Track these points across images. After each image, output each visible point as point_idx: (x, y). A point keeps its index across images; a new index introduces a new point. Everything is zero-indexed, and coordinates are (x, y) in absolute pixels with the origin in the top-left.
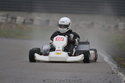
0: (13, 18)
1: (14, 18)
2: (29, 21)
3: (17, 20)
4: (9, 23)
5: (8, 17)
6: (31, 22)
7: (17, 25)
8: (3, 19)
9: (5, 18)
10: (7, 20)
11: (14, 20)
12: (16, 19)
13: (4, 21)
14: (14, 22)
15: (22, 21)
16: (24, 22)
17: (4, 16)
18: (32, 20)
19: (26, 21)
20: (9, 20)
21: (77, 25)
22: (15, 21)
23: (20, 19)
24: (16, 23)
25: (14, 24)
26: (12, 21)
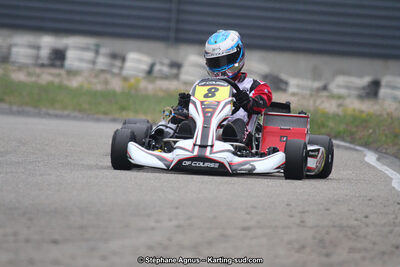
0: (114, 56)
1: (118, 57)
2: (166, 69)
3: (128, 64)
4: (103, 71)
5: (97, 52)
6: (175, 71)
7: (126, 79)
8: (81, 60)
9: (89, 55)
10: (94, 63)
11: (118, 63)
12: (123, 59)
13: (84, 66)
14: (116, 70)
15: (145, 67)
16: (150, 72)
17: (86, 49)
18: (176, 66)
19: (157, 68)
20: (102, 61)
21: (325, 88)
22: (121, 68)
23: (137, 60)
24: (125, 73)
25: (119, 75)
26: (112, 65)
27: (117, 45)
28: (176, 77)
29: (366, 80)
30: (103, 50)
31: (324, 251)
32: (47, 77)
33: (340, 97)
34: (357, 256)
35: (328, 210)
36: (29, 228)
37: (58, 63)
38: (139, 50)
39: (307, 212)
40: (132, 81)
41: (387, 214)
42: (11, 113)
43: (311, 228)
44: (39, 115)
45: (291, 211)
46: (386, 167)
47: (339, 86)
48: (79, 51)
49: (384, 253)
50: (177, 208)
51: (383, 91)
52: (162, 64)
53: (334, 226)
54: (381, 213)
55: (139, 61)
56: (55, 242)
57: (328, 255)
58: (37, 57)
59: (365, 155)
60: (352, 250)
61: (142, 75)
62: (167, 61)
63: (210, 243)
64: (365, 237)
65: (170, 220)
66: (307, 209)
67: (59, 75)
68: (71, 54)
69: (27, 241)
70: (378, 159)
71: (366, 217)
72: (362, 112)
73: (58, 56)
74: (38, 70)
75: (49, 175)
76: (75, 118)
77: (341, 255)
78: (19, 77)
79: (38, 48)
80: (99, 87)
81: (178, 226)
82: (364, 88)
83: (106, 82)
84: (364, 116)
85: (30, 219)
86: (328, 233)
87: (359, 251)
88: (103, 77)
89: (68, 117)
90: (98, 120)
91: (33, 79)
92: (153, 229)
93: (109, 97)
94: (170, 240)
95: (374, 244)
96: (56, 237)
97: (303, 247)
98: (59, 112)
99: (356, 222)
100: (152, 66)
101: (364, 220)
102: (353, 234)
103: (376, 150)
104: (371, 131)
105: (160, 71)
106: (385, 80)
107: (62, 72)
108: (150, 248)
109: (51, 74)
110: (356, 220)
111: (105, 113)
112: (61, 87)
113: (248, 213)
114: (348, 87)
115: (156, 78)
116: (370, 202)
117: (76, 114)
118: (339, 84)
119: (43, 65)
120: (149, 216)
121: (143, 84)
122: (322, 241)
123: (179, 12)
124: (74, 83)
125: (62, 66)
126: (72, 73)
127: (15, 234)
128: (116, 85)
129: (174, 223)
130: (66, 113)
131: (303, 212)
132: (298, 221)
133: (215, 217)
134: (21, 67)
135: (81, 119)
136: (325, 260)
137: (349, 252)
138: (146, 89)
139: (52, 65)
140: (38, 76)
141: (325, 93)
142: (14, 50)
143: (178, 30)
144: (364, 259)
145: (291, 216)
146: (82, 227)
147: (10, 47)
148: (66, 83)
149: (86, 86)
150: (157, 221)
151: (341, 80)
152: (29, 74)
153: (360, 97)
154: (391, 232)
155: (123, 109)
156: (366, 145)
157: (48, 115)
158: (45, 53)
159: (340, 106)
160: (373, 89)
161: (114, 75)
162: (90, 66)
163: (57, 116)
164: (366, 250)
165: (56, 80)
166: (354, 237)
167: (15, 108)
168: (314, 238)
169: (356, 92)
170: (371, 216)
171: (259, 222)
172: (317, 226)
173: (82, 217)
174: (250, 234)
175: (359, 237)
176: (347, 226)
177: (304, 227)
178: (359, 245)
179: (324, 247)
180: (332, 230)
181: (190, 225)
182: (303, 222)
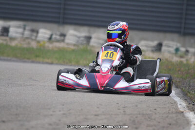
0: (33, 31)
1: (35, 31)
2: (58, 37)
3: (40, 35)
4: (27, 38)
5: (24, 29)
6: (62, 38)
7: (38, 42)
8: (17, 33)
9: (21, 30)
10: (23, 34)
11: (35, 34)
12: (37, 32)
13: (18, 35)
14: (34, 38)
15: (48, 36)
16: (50, 38)
17: (19, 27)
18: (63, 35)
19: (54, 36)
20: (27, 33)
22: (36, 37)
23: (44, 33)
24: (38, 39)
25: (35, 40)
26: (32, 35)
27: (34, 25)
28: (63, 41)
29: (155, 43)
30: (27, 28)
31: (135, 126)
34: (151, 128)
35: (137, 106)
37: (5, 34)
38: (45, 28)
39: (127, 107)
40: (42, 43)
41: (165, 108)
43: (129, 115)
45: (119, 106)
47: (143, 46)
48: (16, 28)
49: (164, 127)
50: (63, 105)
51: (164, 48)
52: (56, 34)
53: (140, 114)
54: (162, 108)
55: (45, 33)
56: (4, 122)
57: (136, 128)
61: (46, 40)
62: (58, 33)
64: (155, 119)
65: (60, 111)
66: (126, 106)
67: (6, 40)
68: (12, 30)
71: (155, 110)
72: (154, 58)
73: (6, 30)
76: (14, 61)
77: (143, 128)
80: (25, 46)
81: (64, 114)
82: (154, 47)
83: (29, 43)
86: (136, 117)
87: (152, 126)
88: (27, 41)
89: (10, 60)
90: (25, 62)
92: (51, 115)
93: (30, 51)
94: (60, 121)
95: (159, 122)
96: (4, 119)
97: (125, 124)
98: (6, 58)
99: (150, 112)
100: (51, 35)
102: (149, 118)
105: (55, 38)
106: (164, 43)
107: (7, 38)
108: (50, 124)
109: (2, 40)
110: (151, 111)
111: (28, 59)
112: (7, 46)
113: (98, 108)
115: (53, 41)
116: (157, 102)
117: (14, 59)
120: (49, 109)
121: (47, 44)
122: (134, 121)
123: (65, 9)
124: (13, 44)
125: (7, 36)
126: (12, 39)
128: (34, 44)
129: (62, 112)
130: (9, 58)
131: (125, 107)
132: (122, 111)
133: (82, 110)
135: (17, 61)
137: (147, 127)
138: (48, 47)
139: (2, 35)
143: (64, 18)
145: (119, 109)
146: (16, 115)
148: (9, 43)
149: (19, 45)
150: (54, 112)
151: (143, 43)
153: (153, 51)
154: (167, 117)
155: (37, 56)
160: (159, 47)
161: (33, 40)
162: (21, 36)
163: (4, 60)
164: (155, 126)
165: (5, 42)
166: (149, 119)
168: (130, 120)
169: (150, 49)
170: (157, 109)
171: (103, 112)
172: (131, 114)
173: (17, 109)
174: (99, 118)
175: (151, 119)
176: (146, 114)
177: (125, 114)
178: (152, 123)
179: (135, 124)
180: (139, 116)
181: (70, 113)
182: (124, 112)
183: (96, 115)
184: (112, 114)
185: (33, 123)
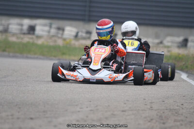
2: (84, 35)
3: (66, 32)
4: (53, 36)
5: (51, 27)
6: (88, 35)
7: (64, 40)
8: (43, 31)
9: (47, 28)
10: (49, 32)
11: (61, 32)
12: (63, 30)
13: (45, 34)
14: (60, 36)
15: (74, 34)
16: (76, 36)
17: (45, 25)
18: (89, 33)
19: (80, 34)
20: (53, 31)
21: (161, 43)
22: (62, 34)
24: (64, 36)
25: (61, 38)
26: (58, 33)
27: (60, 23)
28: (89, 38)
29: (181, 39)
30: (54, 26)
31: (162, 121)
32: (27, 39)
33: (168, 47)
34: (178, 123)
35: (164, 101)
36: (19, 112)
37: (32, 32)
38: (71, 26)
39: (154, 102)
40: (68, 41)
42: (9, 57)
43: (156, 110)
44: (23, 58)
45: (146, 102)
46: (191, 81)
47: (168, 42)
48: (42, 26)
49: (191, 122)
50: (90, 101)
51: (189, 44)
52: (82, 32)
53: (167, 109)
54: (190, 103)
55: (71, 31)
56: (32, 119)
57: (164, 123)
58: (22, 30)
59: (181, 75)
60: (175, 121)
61: (72, 38)
62: (84, 31)
63: (106, 118)
64: (182, 114)
65: (87, 107)
67: (32, 38)
69: (18, 118)
70: (188, 77)
72: (179, 54)
73: (32, 29)
74: (22, 36)
75: (28, 86)
76: (40, 59)
77: (170, 123)
78: (13, 39)
79: (22, 25)
80: (52, 44)
81: (91, 110)
82: (180, 43)
83: (55, 41)
84: (180, 56)
85: (20, 108)
86: (164, 113)
87: (179, 121)
88: (54, 39)
89: (37, 58)
91: (20, 40)
92: (79, 112)
93: (56, 48)
94: (87, 117)
95: (186, 117)
96: (32, 116)
97: (152, 120)
98: (32, 56)
99: (177, 108)
100: (77, 33)
101: (181, 106)
102: (176, 113)
103: (187, 72)
104: (184, 63)
105: (81, 35)
106: (190, 38)
107: (34, 37)
108: (78, 121)
110: (178, 106)
111: (55, 56)
112: (33, 44)
113: (125, 104)
114: (172, 42)
115: (79, 39)
116: (184, 97)
117: (41, 57)
118: (168, 41)
119: (24, 34)
120: (77, 105)
121: (73, 42)
122: (161, 116)
123: (90, 7)
124: (40, 42)
125: (34, 34)
126: (39, 37)
127: (12, 115)
128: (60, 42)
129: (89, 109)
130: (36, 56)
131: (151, 103)
132: (149, 107)
133: (109, 106)
134: (14, 35)
135: (43, 59)
136: (162, 125)
138: (74, 44)
139: (29, 33)
140: (22, 39)
141: (161, 45)
142: (11, 26)
143: (90, 16)
144: (182, 125)
145: (146, 105)
146: (44, 112)
147: (8, 25)
148: (36, 42)
149: (46, 43)
150: (81, 108)
151: (169, 39)
152: (18, 38)
153: (179, 47)
155: (64, 54)
156: (182, 70)
157: (27, 58)
158: (25, 28)
159: (169, 51)
160: (185, 43)
161: (59, 38)
162: (47, 34)
163: (31, 58)
164: (182, 121)
165: (31, 41)
166: (176, 114)
167: (11, 54)
168: (157, 115)
169: (176, 45)
170: (184, 104)
171: (130, 108)
172: (159, 109)
173: (45, 106)
174: (126, 113)
175: (179, 114)
176: (173, 109)
177: (152, 109)
178: (179, 118)
179: (162, 120)
180: (166, 111)
181: (97, 110)
182: (151, 107)
183: (123, 111)
184: (139, 110)
185: (60, 120)
